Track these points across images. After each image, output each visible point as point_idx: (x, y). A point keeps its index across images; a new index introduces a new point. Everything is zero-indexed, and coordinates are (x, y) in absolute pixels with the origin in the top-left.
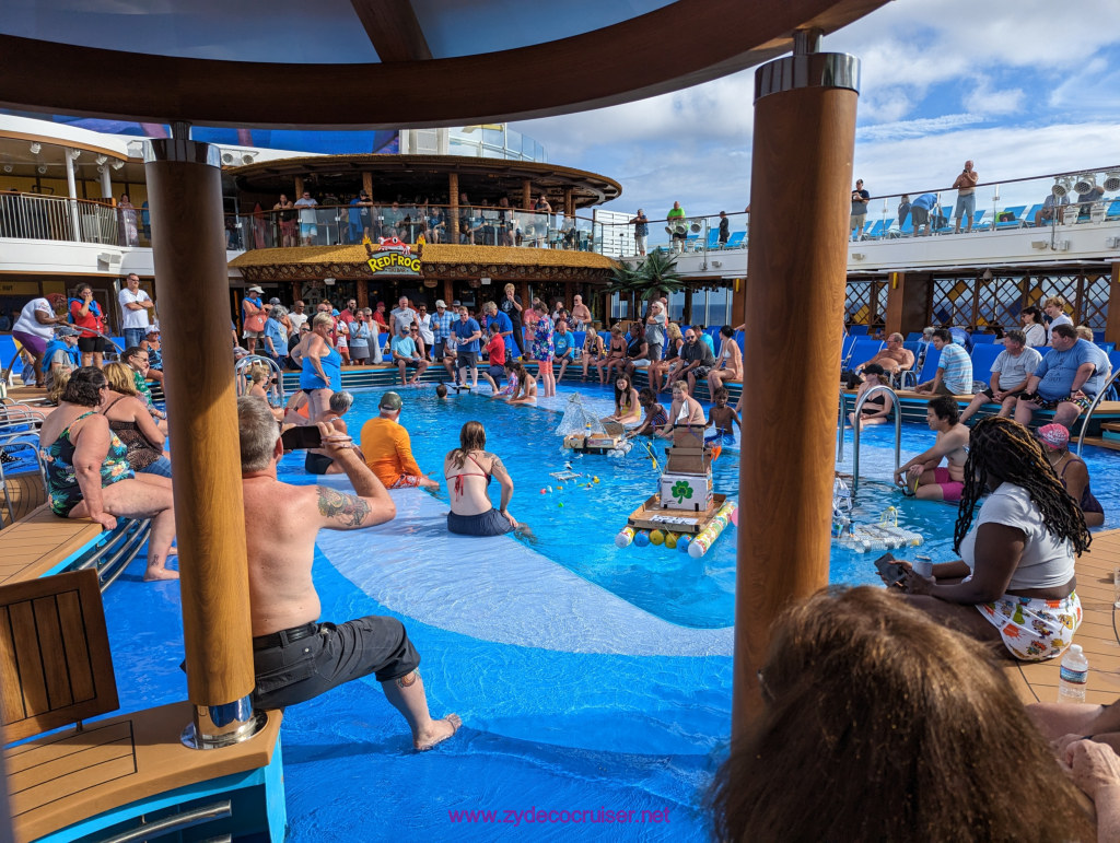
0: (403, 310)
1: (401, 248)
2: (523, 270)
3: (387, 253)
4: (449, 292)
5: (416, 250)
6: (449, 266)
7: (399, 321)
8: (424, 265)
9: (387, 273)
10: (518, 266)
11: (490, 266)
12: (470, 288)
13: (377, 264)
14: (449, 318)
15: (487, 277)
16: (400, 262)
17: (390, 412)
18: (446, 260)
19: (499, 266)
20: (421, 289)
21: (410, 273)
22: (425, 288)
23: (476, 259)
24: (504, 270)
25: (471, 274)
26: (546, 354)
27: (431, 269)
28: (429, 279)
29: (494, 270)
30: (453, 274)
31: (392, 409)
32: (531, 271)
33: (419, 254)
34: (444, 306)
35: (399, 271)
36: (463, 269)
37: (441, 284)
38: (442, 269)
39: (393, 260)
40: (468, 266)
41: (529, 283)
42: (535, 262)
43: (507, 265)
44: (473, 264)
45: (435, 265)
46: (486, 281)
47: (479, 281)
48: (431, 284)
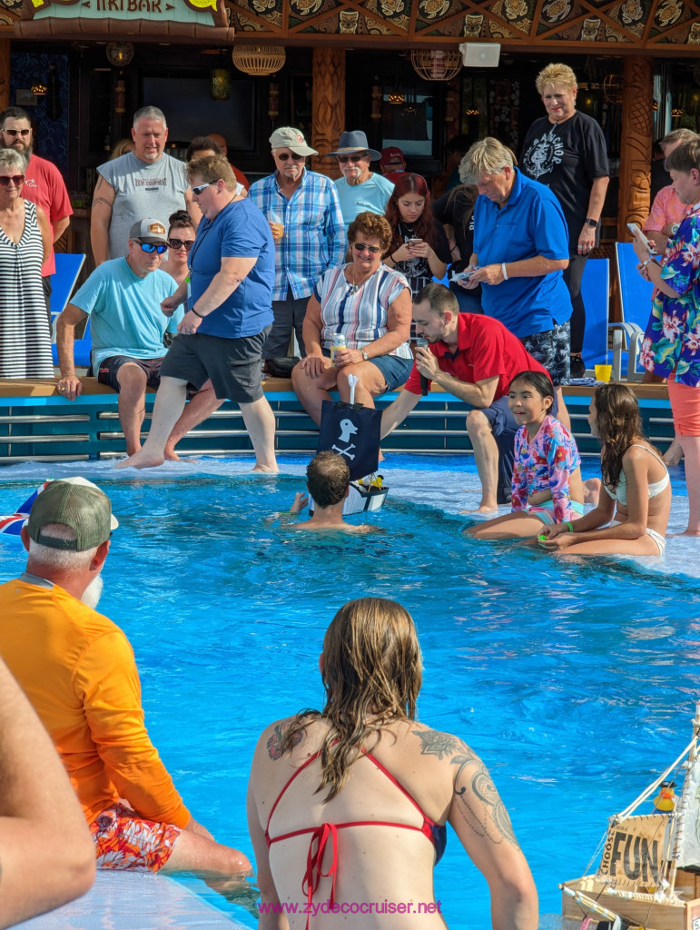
0: (143, 164)
2: (633, 12)
4: (328, 95)
7: (127, 206)
9: (91, 12)
12: (412, 83)
14: (321, 200)
15: (485, 37)
17: (66, 558)
20: (219, 81)
21: (181, 15)
22: (236, 76)
24: (559, 10)
25: (422, 24)
28: (253, 43)
29: (516, 8)
30: (349, 23)
31: (74, 546)
32: (670, 14)
34: (304, 149)
35: (134, 5)
36: (392, 3)
37: (300, 62)
38: (309, 2)
41: (658, 64)
46: (483, 55)
47: (453, 52)
48: (259, 63)
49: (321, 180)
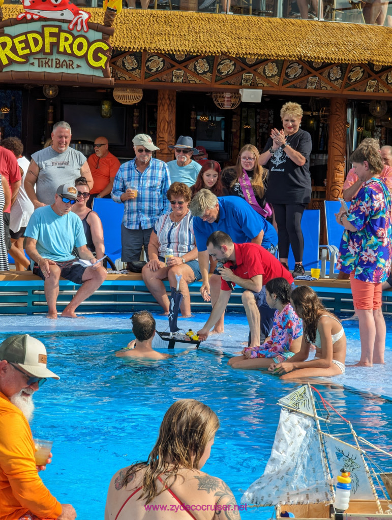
0: (58, 153)
1: (68, 14)
2: (336, 73)
3: (37, 26)
4: (166, 116)
5: (100, 20)
6: (170, 58)
7: (47, 176)
8: (116, 55)
9: (35, 68)
10: (327, 65)
11: (263, 61)
12: (213, 110)
13: (14, 50)
14: (160, 174)
15: (254, 86)
16: (63, 45)
18: (164, 45)
19: (282, 64)
20: (105, 107)
21: (85, 71)
22: (115, 104)
23: (232, 46)
24: (295, 71)
25: (219, 78)
26: (372, 265)
27: (131, 63)
28: (125, 87)
29: (271, 70)
30: (178, 77)
32: (356, 75)
33: (106, 31)
34: (152, 147)
35: (59, 65)
36: (202, 66)
37: (151, 97)
38: (156, 65)
39: (49, 40)
40: (212, 60)
41: (350, 102)
42: (366, 56)
43: (300, 61)
44: (225, 55)
45: (140, 56)
46: (251, 96)
47: (236, 94)
48: (128, 98)
49: (160, 163)
